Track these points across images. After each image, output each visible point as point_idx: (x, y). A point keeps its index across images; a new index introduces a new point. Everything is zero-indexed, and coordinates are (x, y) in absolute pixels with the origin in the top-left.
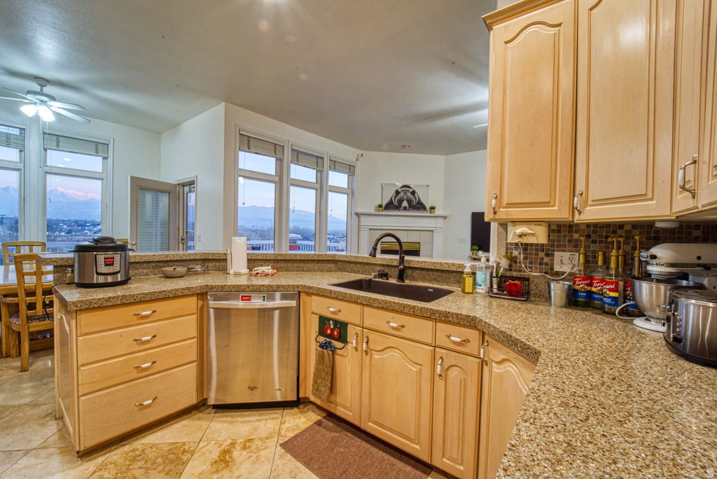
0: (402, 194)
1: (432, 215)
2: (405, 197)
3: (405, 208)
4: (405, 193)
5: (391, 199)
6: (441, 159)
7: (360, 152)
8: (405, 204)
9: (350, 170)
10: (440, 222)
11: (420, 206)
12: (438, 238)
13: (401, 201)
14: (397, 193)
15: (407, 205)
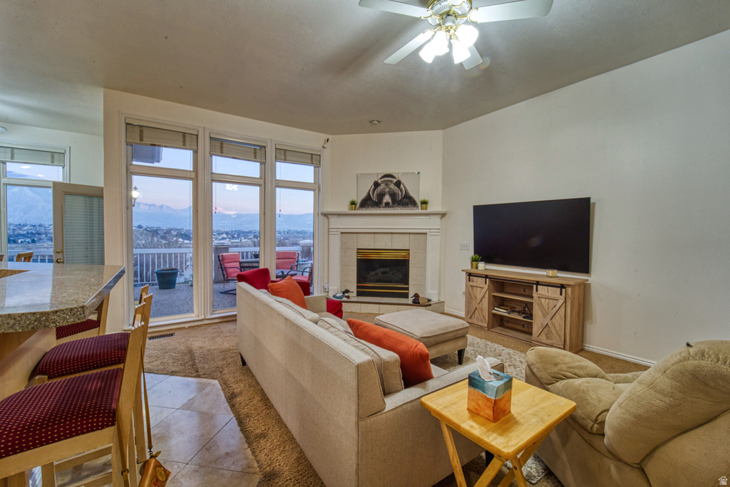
0: (383, 186)
1: (424, 211)
2: (387, 190)
3: (387, 205)
4: (387, 184)
5: (369, 193)
6: (437, 135)
7: (325, 136)
8: (387, 199)
9: (313, 159)
10: (435, 222)
11: (408, 201)
12: (433, 243)
13: (381, 196)
14: (376, 185)
15: (390, 200)
